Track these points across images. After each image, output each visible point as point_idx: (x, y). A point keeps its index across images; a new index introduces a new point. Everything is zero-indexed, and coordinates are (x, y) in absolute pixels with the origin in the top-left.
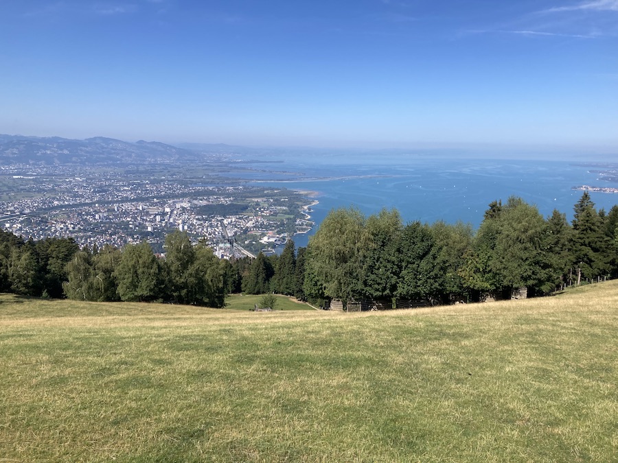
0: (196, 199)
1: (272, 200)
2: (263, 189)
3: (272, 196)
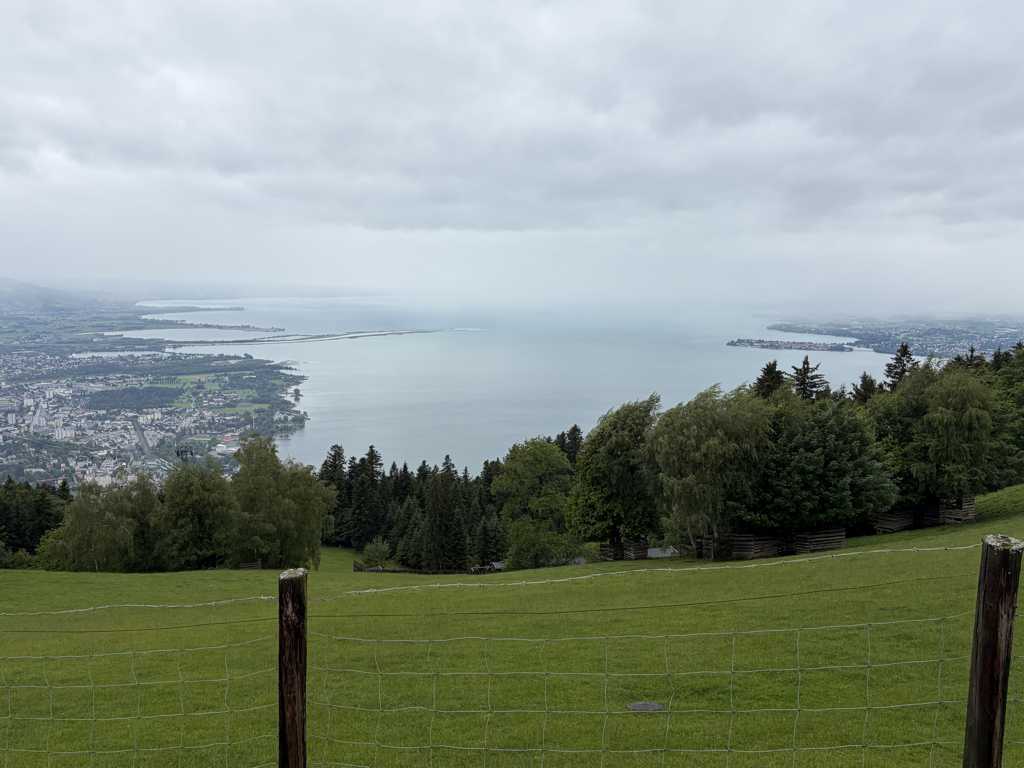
0: (81, 381)
1: (227, 378)
2: (209, 358)
3: (226, 370)
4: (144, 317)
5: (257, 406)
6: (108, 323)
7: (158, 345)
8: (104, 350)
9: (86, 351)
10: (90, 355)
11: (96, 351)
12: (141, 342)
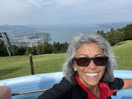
0: (28, 36)
1: (43, 35)
2: (41, 33)
8: (30, 32)
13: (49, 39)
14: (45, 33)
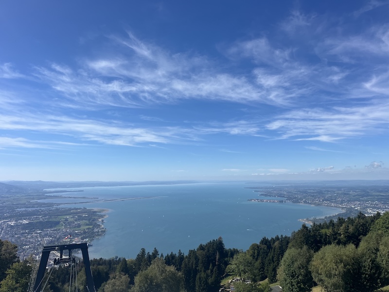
1: (76, 217)
2: (70, 209)
3: (76, 213)
4: (46, 194)
5: (88, 227)
6: (32, 197)
7: (51, 205)
8: (29, 207)
9: (23, 208)
10: (24, 209)
11: (27, 208)
12: (44, 204)
13: (96, 230)
14: (85, 211)
